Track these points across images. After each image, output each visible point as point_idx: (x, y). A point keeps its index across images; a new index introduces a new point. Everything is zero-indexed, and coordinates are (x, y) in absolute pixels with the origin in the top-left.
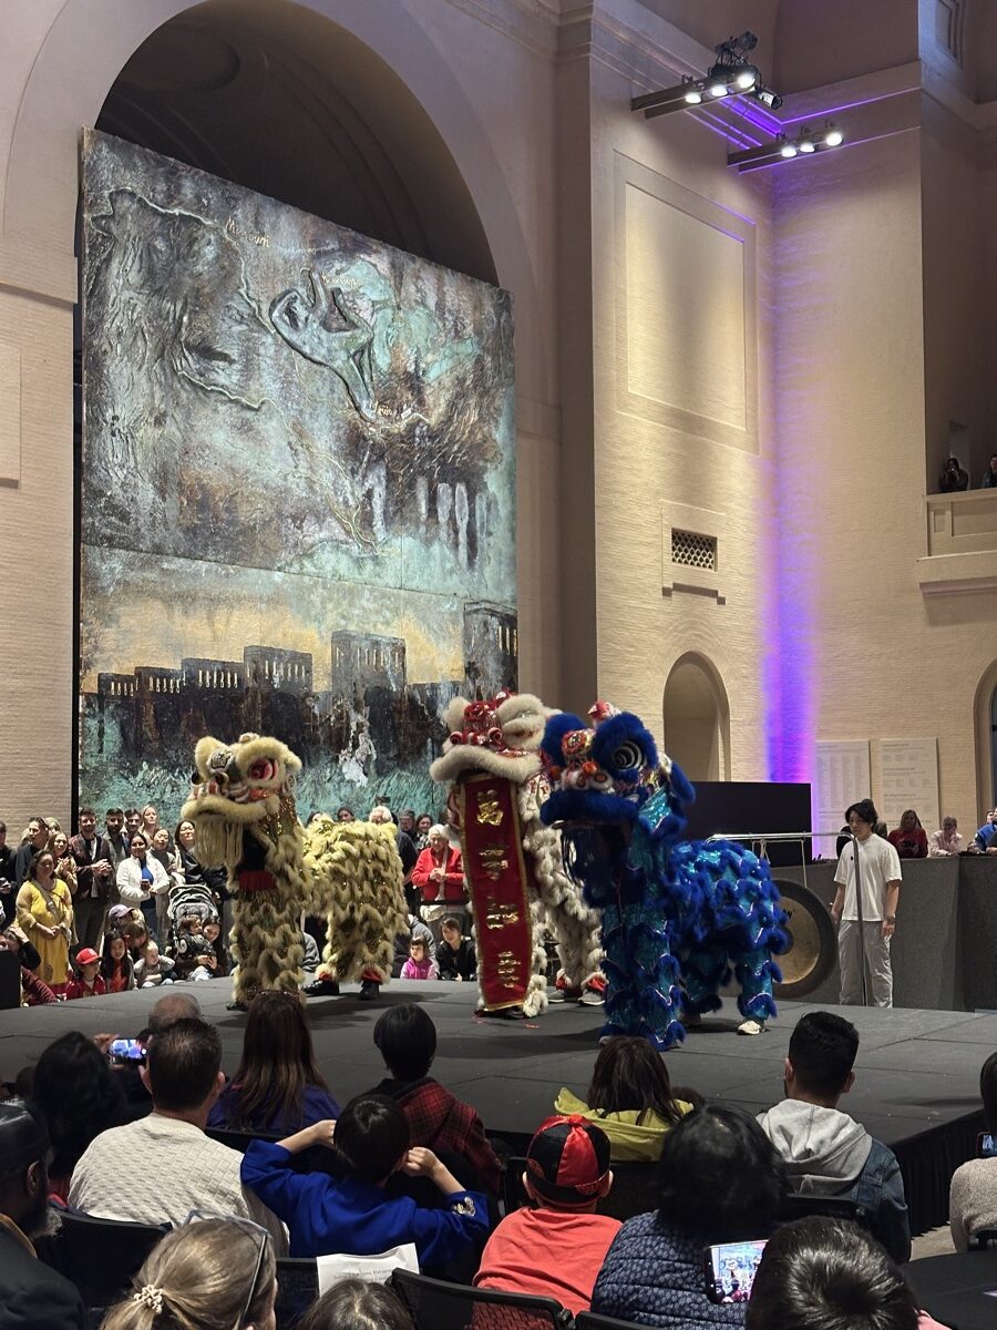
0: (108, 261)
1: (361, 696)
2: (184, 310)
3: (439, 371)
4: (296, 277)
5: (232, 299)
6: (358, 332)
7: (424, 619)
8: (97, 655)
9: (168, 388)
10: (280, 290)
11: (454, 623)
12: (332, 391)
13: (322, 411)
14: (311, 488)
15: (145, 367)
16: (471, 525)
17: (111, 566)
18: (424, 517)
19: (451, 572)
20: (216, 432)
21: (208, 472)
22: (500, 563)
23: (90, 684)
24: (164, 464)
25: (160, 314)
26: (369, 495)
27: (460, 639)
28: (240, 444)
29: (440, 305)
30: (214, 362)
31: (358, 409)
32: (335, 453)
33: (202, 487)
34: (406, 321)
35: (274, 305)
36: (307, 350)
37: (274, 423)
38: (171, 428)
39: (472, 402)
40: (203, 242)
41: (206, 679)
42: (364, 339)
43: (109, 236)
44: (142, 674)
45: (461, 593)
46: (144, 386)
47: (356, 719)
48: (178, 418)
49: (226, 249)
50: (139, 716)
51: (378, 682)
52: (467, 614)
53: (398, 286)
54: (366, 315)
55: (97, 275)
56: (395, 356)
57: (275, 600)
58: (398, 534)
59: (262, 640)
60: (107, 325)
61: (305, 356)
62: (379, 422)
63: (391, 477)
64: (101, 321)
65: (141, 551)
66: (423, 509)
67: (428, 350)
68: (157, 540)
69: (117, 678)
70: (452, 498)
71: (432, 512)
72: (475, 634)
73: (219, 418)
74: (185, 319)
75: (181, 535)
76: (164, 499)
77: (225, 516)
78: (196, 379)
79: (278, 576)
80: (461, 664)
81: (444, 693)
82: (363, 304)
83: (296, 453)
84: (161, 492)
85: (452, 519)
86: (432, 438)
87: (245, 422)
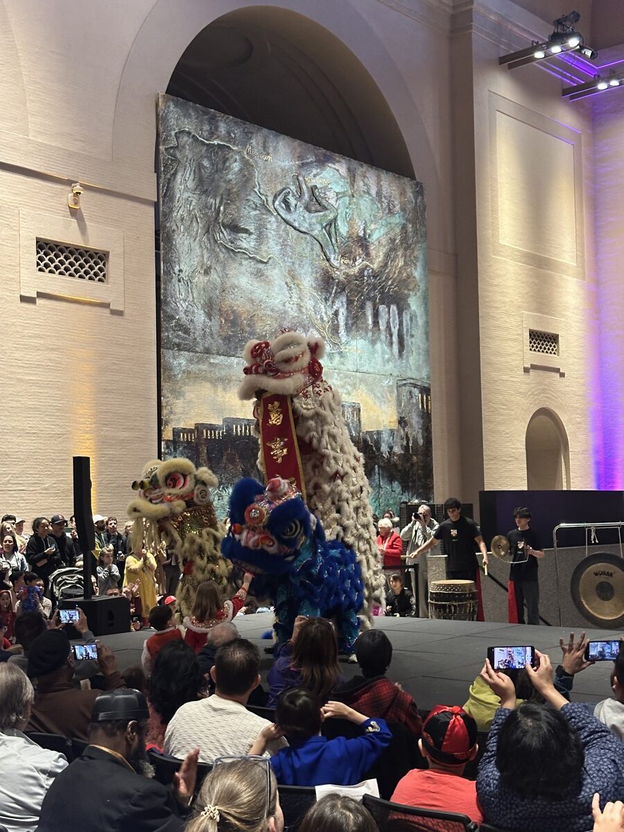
0: (175, 174)
2: (221, 203)
3: (378, 234)
4: (289, 180)
5: (250, 195)
6: (327, 212)
7: (372, 391)
8: (172, 417)
9: (212, 251)
10: (279, 188)
11: (391, 392)
12: (312, 249)
13: (306, 262)
14: (300, 310)
15: (198, 239)
16: (400, 331)
17: (179, 362)
18: (370, 327)
19: (388, 360)
20: (242, 278)
21: (237, 302)
22: (419, 354)
23: (168, 435)
24: (210, 299)
25: (207, 206)
26: (336, 314)
27: (394, 402)
28: (257, 285)
29: (379, 194)
30: (240, 235)
31: (328, 260)
32: (315, 288)
33: (233, 312)
34: (357, 204)
35: (275, 197)
36: (296, 224)
37: (277, 271)
38: (214, 276)
39: (400, 253)
40: (232, 160)
41: (238, 430)
42: (331, 216)
43: (175, 160)
44: (199, 428)
45: (395, 374)
46: (198, 251)
48: (218, 269)
49: (246, 164)
50: (198, 453)
52: (399, 387)
53: (353, 182)
54: (332, 201)
55: (168, 183)
56: (351, 226)
58: (354, 338)
60: (175, 214)
61: (295, 228)
62: (342, 268)
63: (350, 302)
64: (171, 211)
65: (197, 352)
66: (370, 321)
67: (372, 222)
68: (206, 345)
69: (184, 430)
70: (388, 314)
71: (376, 323)
72: (404, 399)
73: (243, 269)
74: (222, 208)
75: (221, 341)
76: (211, 320)
77: (248, 329)
78: (229, 245)
80: (395, 418)
81: (385, 436)
82: (331, 195)
83: (290, 289)
84: (209, 316)
85: (388, 327)
86: (375, 277)
87: (259, 271)
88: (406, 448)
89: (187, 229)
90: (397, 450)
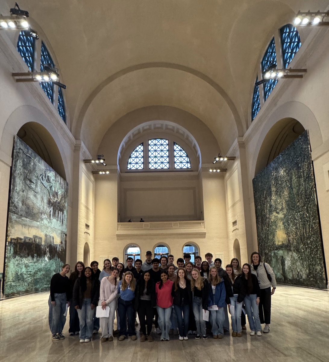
0: (18, 160)
1: (48, 246)
2: (28, 172)
3: (60, 193)
4: (44, 172)
5: (35, 173)
6: (51, 184)
7: (56, 233)
8: (11, 234)
9: (25, 186)
10: (41, 173)
12: (47, 192)
13: (45, 196)
14: (43, 208)
15: (22, 181)
16: (62, 219)
17: (14, 217)
18: (57, 216)
19: (60, 226)
20: (31, 195)
21: (29, 202)
22: (65, 225)
23: (9, 240)
24: (23, 200)
25: (24, 172)
26: (51, 211)
27: (60, 237)
28: (34, 198)
29: (60, 182)
30: (32, 183)
31: (50, 196)
32: (47, 203)
33: (29, 205)
34: (56, 184)
35: (40, 175)
36: (44, 184)
37: (39, 196)
38: (25, 193)
39: (63, 199)
40: (32, 162)
41: (27, 241)
42: (51, 185)
43: (18, 156)
44: (18, 238)
45: (61, 230)
46: (21, 185)
47: (47, 249)
48: (26, 191)
49: (34, 164)
50: (17, 246)
51: (50, 244)
52: (61, 233)
53: (56, 178)
54: (52, 181)
55: (16, 162)
56: (55, 189)
57: (38, 227)
58: (54, 219)
59: (36, 234)
60: (16, 172)
61: (44, 186)
62: (53, 199)
63: (54, 209)
64: (16, 171)
65: (19, 215)
67: (59, 189)
68: (21, 214)
69: (13, 239)
70: (60, 213)
71: (58, 216)
72: (62, 237)
73: (32, 193)
74: (28, 174)
75: (25, 213)
76: (23, 206)
77: (32, 211)
78: (29, 185)
79: (38, 223)
80: (60, 241)
81: (58, 246)
82: (51, 179)
83: (42, 202)
84: (23, 205)
85: (60, 217)
86: (59, 204)
87: (35, 195)
88: (62, 249)
89: (19, 177)
90: (60, 250)
